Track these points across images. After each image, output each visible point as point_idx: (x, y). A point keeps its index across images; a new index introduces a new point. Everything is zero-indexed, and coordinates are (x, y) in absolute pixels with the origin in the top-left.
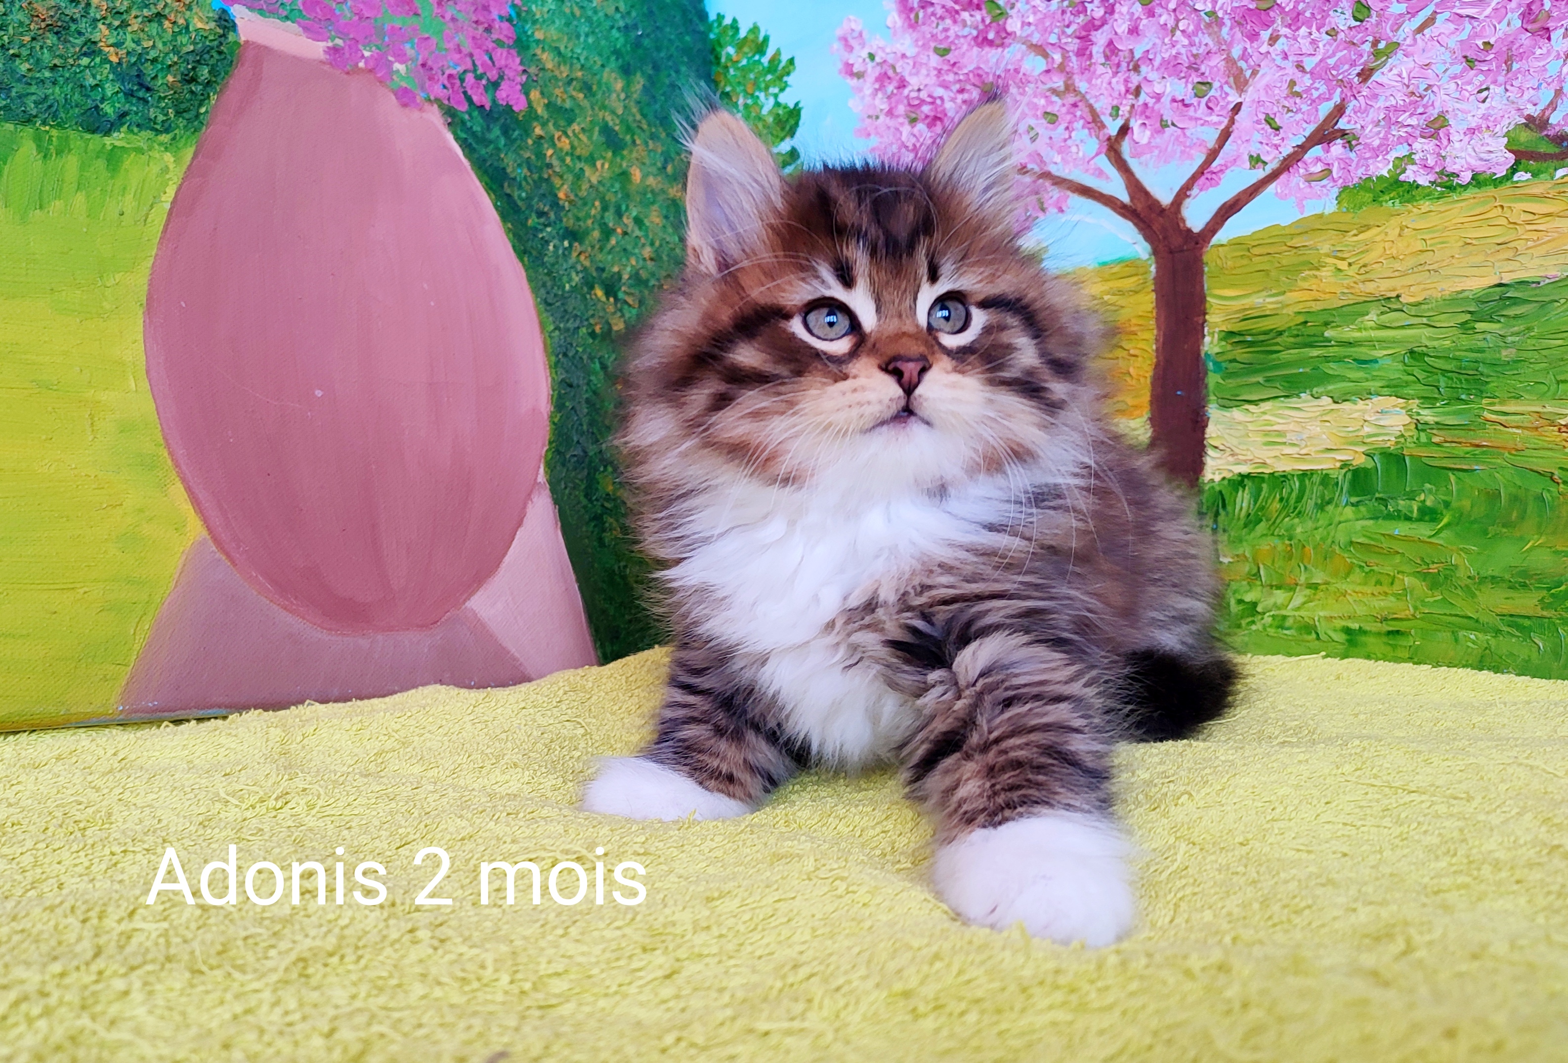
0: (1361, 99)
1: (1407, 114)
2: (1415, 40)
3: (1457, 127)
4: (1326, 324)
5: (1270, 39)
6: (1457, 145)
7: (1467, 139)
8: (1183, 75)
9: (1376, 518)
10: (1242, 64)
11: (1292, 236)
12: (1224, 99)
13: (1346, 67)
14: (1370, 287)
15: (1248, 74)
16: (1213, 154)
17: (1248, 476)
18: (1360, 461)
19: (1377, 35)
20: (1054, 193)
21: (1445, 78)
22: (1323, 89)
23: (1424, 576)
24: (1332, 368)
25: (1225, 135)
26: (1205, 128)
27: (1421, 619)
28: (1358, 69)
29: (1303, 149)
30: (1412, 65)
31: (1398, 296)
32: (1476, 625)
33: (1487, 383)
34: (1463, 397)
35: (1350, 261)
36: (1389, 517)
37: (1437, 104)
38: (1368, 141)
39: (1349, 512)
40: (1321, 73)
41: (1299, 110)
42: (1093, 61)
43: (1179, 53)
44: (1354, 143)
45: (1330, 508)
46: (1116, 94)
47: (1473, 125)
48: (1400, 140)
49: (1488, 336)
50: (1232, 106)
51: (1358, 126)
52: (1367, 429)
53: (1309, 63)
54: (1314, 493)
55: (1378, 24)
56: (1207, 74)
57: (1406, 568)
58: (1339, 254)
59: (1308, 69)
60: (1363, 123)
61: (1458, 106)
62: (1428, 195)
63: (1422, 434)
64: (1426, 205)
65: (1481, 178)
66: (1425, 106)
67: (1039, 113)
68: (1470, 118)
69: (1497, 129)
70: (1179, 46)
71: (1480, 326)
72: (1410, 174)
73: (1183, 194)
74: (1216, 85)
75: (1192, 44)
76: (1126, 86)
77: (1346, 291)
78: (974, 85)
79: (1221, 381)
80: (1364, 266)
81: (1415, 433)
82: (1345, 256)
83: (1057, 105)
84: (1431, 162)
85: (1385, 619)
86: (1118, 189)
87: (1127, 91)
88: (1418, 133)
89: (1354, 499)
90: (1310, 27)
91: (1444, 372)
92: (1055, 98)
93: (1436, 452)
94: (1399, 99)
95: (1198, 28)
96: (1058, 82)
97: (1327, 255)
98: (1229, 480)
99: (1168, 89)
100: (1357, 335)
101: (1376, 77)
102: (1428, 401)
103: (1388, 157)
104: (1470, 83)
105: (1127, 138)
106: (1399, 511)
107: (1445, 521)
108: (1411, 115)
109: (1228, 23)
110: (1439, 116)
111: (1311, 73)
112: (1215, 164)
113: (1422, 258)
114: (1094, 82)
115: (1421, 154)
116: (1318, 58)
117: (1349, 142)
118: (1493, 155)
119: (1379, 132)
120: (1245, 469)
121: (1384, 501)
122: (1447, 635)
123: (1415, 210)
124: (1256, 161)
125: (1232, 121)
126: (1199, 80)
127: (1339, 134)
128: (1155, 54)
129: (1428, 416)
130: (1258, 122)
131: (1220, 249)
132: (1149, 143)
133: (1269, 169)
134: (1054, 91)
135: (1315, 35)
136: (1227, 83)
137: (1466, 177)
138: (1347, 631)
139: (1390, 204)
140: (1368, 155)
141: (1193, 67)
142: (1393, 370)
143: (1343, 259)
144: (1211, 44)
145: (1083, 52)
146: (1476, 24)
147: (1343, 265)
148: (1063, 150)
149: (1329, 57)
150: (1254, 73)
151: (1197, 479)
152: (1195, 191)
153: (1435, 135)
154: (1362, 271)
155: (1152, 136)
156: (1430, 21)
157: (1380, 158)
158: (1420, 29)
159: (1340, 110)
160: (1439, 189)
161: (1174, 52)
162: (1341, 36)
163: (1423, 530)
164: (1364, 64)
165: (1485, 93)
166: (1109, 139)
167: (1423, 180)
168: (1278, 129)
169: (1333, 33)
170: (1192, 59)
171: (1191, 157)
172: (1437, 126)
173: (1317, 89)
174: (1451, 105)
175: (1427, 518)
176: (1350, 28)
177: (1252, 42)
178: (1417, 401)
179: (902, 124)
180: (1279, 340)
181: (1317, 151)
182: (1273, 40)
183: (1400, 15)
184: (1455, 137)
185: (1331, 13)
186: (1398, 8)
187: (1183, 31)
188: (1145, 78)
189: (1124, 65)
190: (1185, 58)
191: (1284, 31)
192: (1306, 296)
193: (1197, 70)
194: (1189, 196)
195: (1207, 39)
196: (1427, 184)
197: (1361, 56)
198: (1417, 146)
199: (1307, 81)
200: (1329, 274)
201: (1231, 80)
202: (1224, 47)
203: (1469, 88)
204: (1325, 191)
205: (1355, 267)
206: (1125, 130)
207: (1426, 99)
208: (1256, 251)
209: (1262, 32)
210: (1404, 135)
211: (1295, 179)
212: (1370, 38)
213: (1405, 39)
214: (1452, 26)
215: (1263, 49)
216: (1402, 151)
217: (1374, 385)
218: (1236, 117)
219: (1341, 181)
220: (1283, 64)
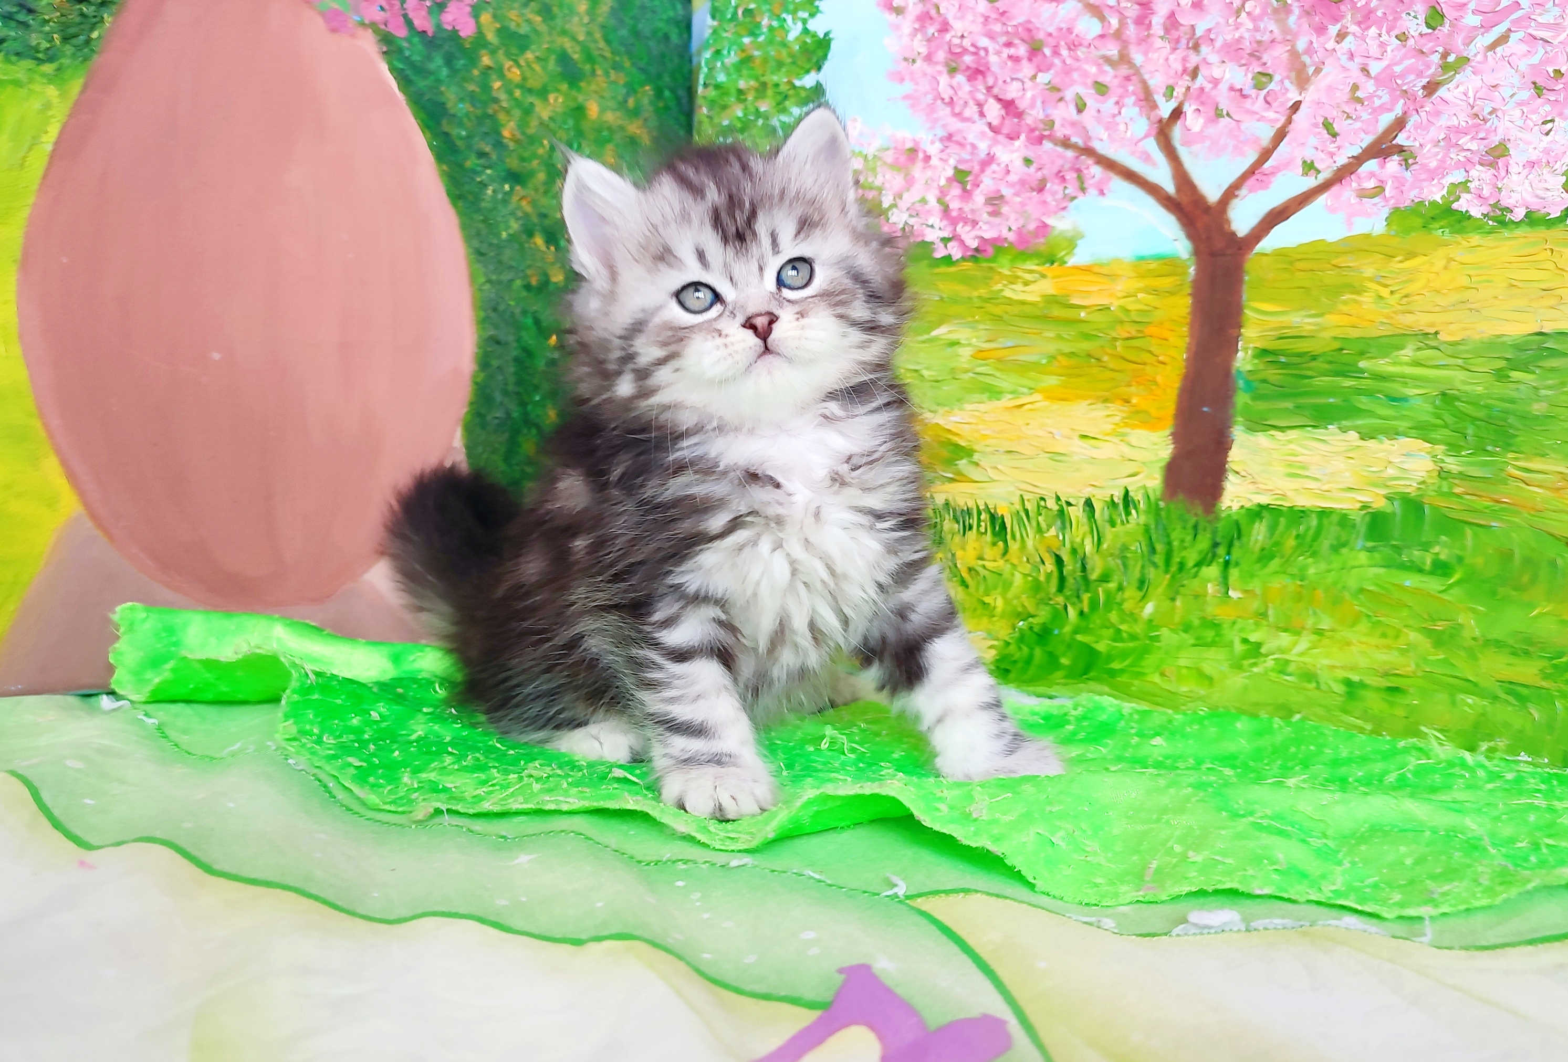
0: (1423, 114)
1: (1469, 137)
2: (1486, 57)
3: (1517, 157)
4: (1362, 354)
5: (1338, 35)
6: (1515, 177)
7: (1526, 172)
8: (1243, 62)
9: (1387, 566)
10: (1306, 59)
11: (1338, 254)
12: (1284, 94)
13: (1412, 77)
14: (1409, 319)
15: (1311, 70)
16: (1266, 154)
17: (1266, 507)
18: (1380, 504)
19: (1448, 47)
20: (1096, 171)
21: (1512, 103)
22: (1386, 98)
23: (1428, 632)
24: (1363, 402)
25: (1280, 136)
26: (1260, 124)
27: (1423, 677)
28: (1424, 81)
29: (1359, 160)
30: (1479, 84)
31: (1436, 333)
32: (1474, 688)
33: (1515, 436)
34: (1489, 448)
35: (1393, 289)
36: (1403, 567)
37: (1500, 131)
38: (1425, 161)
39: (1363, 557)
40: (1387, 80)
41: (1358, 118)
42: (1152, 32)
43: (1241, 37)
44: (1410, 161)
45: (1345, 551)
46: (1172, 73)
47: (1534, 158)
48: (1458, 165)
49: (1522, 387)
50: (1291, 103)
51: (1417, 144)
52: (1391, 472)
53: (1375, 68)
54: (1332, 531)
55: (1450, 34)
56: (1269, 64)
57: (1411, 622)
58: (1383, 280)
59: (1373, 73)
60: (1422, 141)
61: (1520, 135)
62: (1478, 227)
63: (1444, 483)
64: (1475, 239)
65: (1535, 216)
66: (1488, 132)
67: (1089, 81)
68: (1531, 150)
69: (1557, 166)
70: (1242, 30)
71: (1515, 375)
72: (1463, 204)
73: (1230, 193)
74: (1277, 78)
75: (1256, 29)
76: (1184, 66)
77: (1385, 321)
78: (1023, 40)
79: (1249, 402)
80: (1406, 296)
81: (1436, 480)
82: (1388, 282)
83: (1109, 76)
84: (1486, 193)
85: (1386, 675)
86: (1163, 177)
87: (1185, 71)
88: (1476, 159)
89: (1370, 544)
90: (1380, 28)
91: (1474, 419)
92: (1107, 68)
93: (1454, 503)
94: (1462, 120)
95: (1264, 13)
96: (1113, 51)
97: (1371, 280)
98: (1248, 510)
99: (1227, 76)
100: (1391, 369)
101: (1442, 92)
102: (1454, 448)
103: (1444, 181)
104: (1535, 112)
105: (1179, 123)
106: (1412, 561)
107: (1456, 577)
108: (1473, 138)
109: (1297, 11)
110: (1500, 143)
111: (1377, 79)
112: (1267, 165)
113: (1466, 295)
114: (1150, 55)
115: (1477, 183)
116: (1384, 63)
117: (1406, 160)
118: (1550, 194)
119: (1438, 153)
120: (1264, 500)
121: (1398, 549)
122: (1443, 697)
123: (1464, 242)
124: (1309, 167)
125: (1289, 121)
126: (1260, 70)
127: (1396, 150)
128: (1217, 36)
129: (1453, 464)
130: (1315, 125)
131: (1265, 258)
132: (1202, 131)
133: (1322, 178)
134: (1107, 60)
135: (1385, 37)
136: (1288, 77)
137: (1520, 213)
138: (1348, 683)
139: (1439, 233)
140: (1423, 177)
141: (1255, 55)
142: (1423, 410)
143: (1386, 286)
144: (1276, 31)
145: (1143, 21)
146: (1549, 49)
147: (1385, 292)
148: (1111, 127)
149: (1396, 64)
150: (1318, 71)
151: (1214, 505)
152: (1243, 192)
153: (1493, 164)
154: (1405, 301)
155: (1205, 126)
156: (1503, 39)
157: (1435, 181)
158: (1493, 47)
159: (1400, 124)
160: (1491, 223)
161: (1237, 35)
162: (1411, 42)
163: (1434, 584)
164: (1433, 75)
165: (1549, 126)
166: (1160, 121)
167: (1476, 212)
168: (1334, 135)
169: (1403, 38)
170: (1255, 45)
171: (1242, 154)
172: (1496, 154)
173: (1380, 98)
174: (1514, 133)
175: (1439, 572)
176: (1421, 35)
177: (1318, 36)
178: (1443, 447)
179: (940, 73)
180: (1313, 364)
181: (1372, 165)
182: (1341, 36)
183: (1475, 28)
184: (1513, 169)
185: (1404, 15)
186: (1472, 20)
187: (1248, 14)
188: (1204, 59)
189: (1184, 42)
190: (1248, 44)
191: (1353, 28)
192: (1345, 320)
193: (1259, 58)
194: (1237, 196)
195: (1273, 26)
196: (1479, 216)
197: (1429, 67)
198: (1474, 173)
199: (1369, 87)
200: (1371, 300)
201: (1293, 74)
202: (1289, 38)
203: (1534, 117)
204: (1375, 210)
205: (1397, 296)
206: (1177, 113)
207: (1489, 124)
208: (1300, 265)
209: (1330, 27)
210: (1462, 159)
211: (1346, 192)
212: (1441, 49)
213: (1475, 55)
214: (1524, 48)
215: (1331, 45)
216: (1458, 176)
217: (1403, 425)
218: (1294, 117)
219: (1392, 201)
220: (1350, 65)
